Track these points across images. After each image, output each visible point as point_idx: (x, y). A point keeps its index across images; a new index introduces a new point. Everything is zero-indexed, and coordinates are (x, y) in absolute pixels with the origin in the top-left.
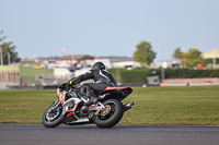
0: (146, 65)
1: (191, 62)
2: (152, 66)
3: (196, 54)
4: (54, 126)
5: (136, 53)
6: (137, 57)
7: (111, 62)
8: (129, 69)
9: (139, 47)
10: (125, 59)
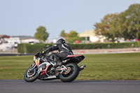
0: (42, 41)
1: (71, 39)
2: (46, 42)
3: (75, 34)
4: (32, 81)
5: (36, 34)
6: (37, 36)
7: (21, 40)
8: (32, 44)
9: (38, 30)
10: (29, 37)
